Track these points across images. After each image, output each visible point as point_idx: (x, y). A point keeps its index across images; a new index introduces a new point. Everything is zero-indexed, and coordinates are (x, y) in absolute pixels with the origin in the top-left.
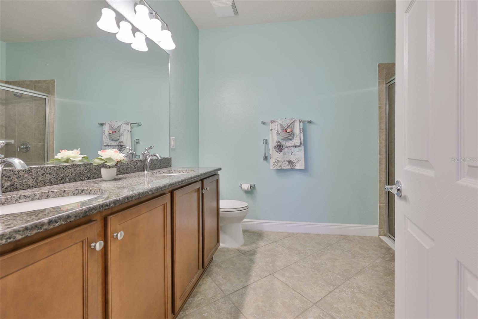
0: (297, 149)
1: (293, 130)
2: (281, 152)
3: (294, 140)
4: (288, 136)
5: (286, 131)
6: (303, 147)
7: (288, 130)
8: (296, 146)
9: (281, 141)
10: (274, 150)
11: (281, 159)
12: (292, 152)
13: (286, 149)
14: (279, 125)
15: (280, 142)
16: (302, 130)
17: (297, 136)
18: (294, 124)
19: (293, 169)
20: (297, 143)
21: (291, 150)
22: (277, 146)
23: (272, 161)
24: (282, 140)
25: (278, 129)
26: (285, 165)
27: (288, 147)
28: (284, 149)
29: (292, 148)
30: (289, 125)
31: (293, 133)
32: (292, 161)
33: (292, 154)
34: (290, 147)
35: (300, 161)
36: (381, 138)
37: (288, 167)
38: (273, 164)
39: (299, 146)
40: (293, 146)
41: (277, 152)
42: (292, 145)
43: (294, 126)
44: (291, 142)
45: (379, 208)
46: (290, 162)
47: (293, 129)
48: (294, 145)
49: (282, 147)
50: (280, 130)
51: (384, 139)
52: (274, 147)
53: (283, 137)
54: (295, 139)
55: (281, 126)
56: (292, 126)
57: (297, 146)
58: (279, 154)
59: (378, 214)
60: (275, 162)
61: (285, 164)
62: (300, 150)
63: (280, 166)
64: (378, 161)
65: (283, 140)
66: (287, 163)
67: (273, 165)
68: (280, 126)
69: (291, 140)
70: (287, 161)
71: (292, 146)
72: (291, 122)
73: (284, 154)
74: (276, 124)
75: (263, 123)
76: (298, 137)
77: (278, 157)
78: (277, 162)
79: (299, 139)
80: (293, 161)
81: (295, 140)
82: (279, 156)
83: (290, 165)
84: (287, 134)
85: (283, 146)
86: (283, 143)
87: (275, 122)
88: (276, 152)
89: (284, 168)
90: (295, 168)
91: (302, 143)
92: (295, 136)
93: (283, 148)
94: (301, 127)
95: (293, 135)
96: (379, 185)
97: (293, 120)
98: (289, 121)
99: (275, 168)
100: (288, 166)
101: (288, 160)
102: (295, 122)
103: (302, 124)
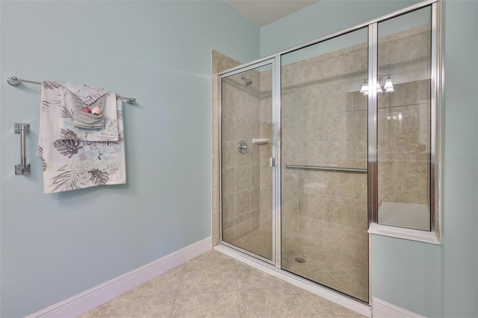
0: (111, 148)
1: (103, 111)
2: (75, 155)
3: (105, 131)
4: (94, 121)
5: (90, 112)
6: (123, 143)
7: (95, 110)
8: (108, 142)
9: (75, 131)
10: (56, 149)
11: (76, 169)
12: (100, 154)
13: (87, 148)
14: (69, 97)
15: (72, 133)
16: (120, 113)
17: (112, 124)
18: (105, 101)
19: (102, 187)
20: (112, 137)
21: (98, 150)
22: (63, 141)
23: (48, 176)
24: (77, 129)
25: (65, 103)
26: (84, 181)
27: (90, 143)
28: (81, 147)
29: (100, 146)
30: (95, 99)
31: (104, 118)
32: (100, 172)
33: (100, 157)
34: (95, 144)
35: (117, 169)
36: (214, 136)
37: (91, 184)
38: (53, 180)
39: (114, 142)
40: (103, 142)
41: (65, 154)
42: (100, 140)
43: (105, 104)
44: (99, 133)
45: (212, 216)
46: (95, 173)
47: (104, 108)
48: (105, 140)
49: (76, 144)
50: (71, 107)
51: (216, 137)
52: (55, 143)
53: (80, 121)
54: (107, 128)
55: (75, 98)
56: (101, 103)
57: (110, 142)
58: (69, 157)
59: (212, 223)
60: (59, 176)
61: (85, 178)
62: (116, 149)
63: (73, 184)
64: (211, 162)
65: (79, 128)
66: (90, 175)
67: (54, 183)
68: (73, 98)
69: (98, 129)
70: (89, 172)
71: (100, 142)
72: (100, 95)
73: (83, 157)
74: (61, 91)
75: (17, 83)
76: (115, 124)
77: (67, 165)
78: (64, 177)
79: (116, 129)
80: (103, 171)
81: (108, 130)
82: (70, 164)
83: (95, 179)
84: (91, 117)
85: (78, 142)
86: (81, 135)
87: (58, 88)
88: (62, 153)
89: (82, 187)
90: (107, 183)
91: (122, 136)
92: (108, 124)
93: (81, 145)
94: (120, 108)
95: (103, 121)
96: (213, 189)
97: (104, 92)
98: (93, 91)
99: (59, 190)
100: (91, 182)
101: (90, 170)
102: (108, 96)
103: (120, 102)
